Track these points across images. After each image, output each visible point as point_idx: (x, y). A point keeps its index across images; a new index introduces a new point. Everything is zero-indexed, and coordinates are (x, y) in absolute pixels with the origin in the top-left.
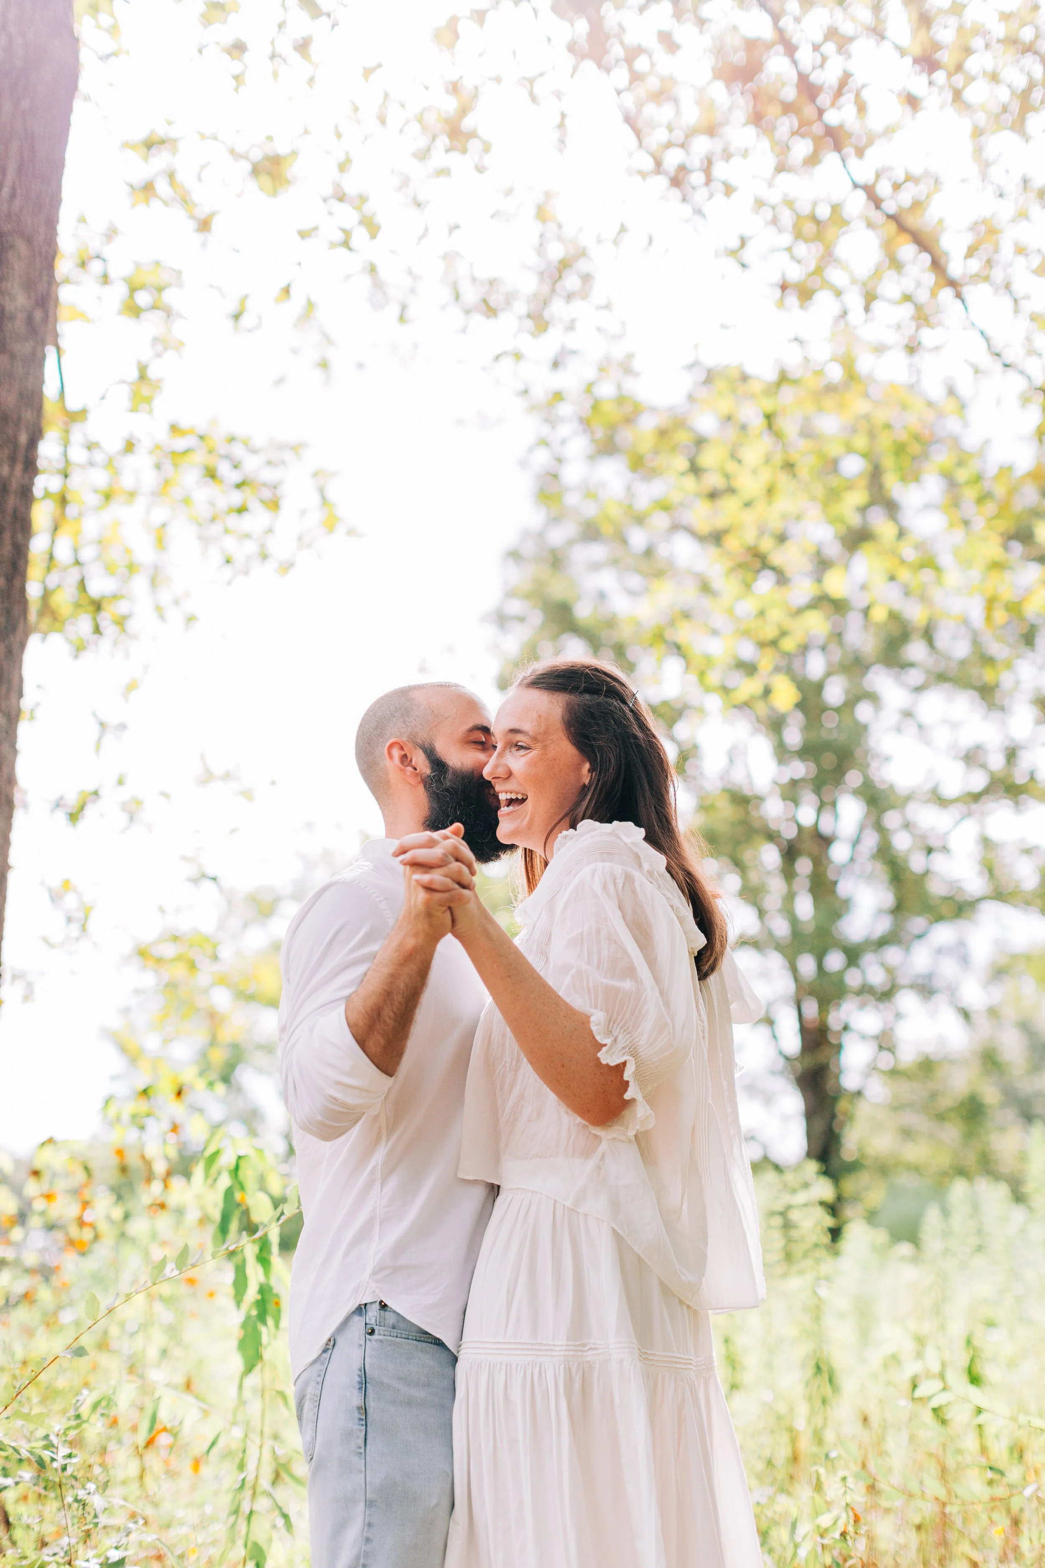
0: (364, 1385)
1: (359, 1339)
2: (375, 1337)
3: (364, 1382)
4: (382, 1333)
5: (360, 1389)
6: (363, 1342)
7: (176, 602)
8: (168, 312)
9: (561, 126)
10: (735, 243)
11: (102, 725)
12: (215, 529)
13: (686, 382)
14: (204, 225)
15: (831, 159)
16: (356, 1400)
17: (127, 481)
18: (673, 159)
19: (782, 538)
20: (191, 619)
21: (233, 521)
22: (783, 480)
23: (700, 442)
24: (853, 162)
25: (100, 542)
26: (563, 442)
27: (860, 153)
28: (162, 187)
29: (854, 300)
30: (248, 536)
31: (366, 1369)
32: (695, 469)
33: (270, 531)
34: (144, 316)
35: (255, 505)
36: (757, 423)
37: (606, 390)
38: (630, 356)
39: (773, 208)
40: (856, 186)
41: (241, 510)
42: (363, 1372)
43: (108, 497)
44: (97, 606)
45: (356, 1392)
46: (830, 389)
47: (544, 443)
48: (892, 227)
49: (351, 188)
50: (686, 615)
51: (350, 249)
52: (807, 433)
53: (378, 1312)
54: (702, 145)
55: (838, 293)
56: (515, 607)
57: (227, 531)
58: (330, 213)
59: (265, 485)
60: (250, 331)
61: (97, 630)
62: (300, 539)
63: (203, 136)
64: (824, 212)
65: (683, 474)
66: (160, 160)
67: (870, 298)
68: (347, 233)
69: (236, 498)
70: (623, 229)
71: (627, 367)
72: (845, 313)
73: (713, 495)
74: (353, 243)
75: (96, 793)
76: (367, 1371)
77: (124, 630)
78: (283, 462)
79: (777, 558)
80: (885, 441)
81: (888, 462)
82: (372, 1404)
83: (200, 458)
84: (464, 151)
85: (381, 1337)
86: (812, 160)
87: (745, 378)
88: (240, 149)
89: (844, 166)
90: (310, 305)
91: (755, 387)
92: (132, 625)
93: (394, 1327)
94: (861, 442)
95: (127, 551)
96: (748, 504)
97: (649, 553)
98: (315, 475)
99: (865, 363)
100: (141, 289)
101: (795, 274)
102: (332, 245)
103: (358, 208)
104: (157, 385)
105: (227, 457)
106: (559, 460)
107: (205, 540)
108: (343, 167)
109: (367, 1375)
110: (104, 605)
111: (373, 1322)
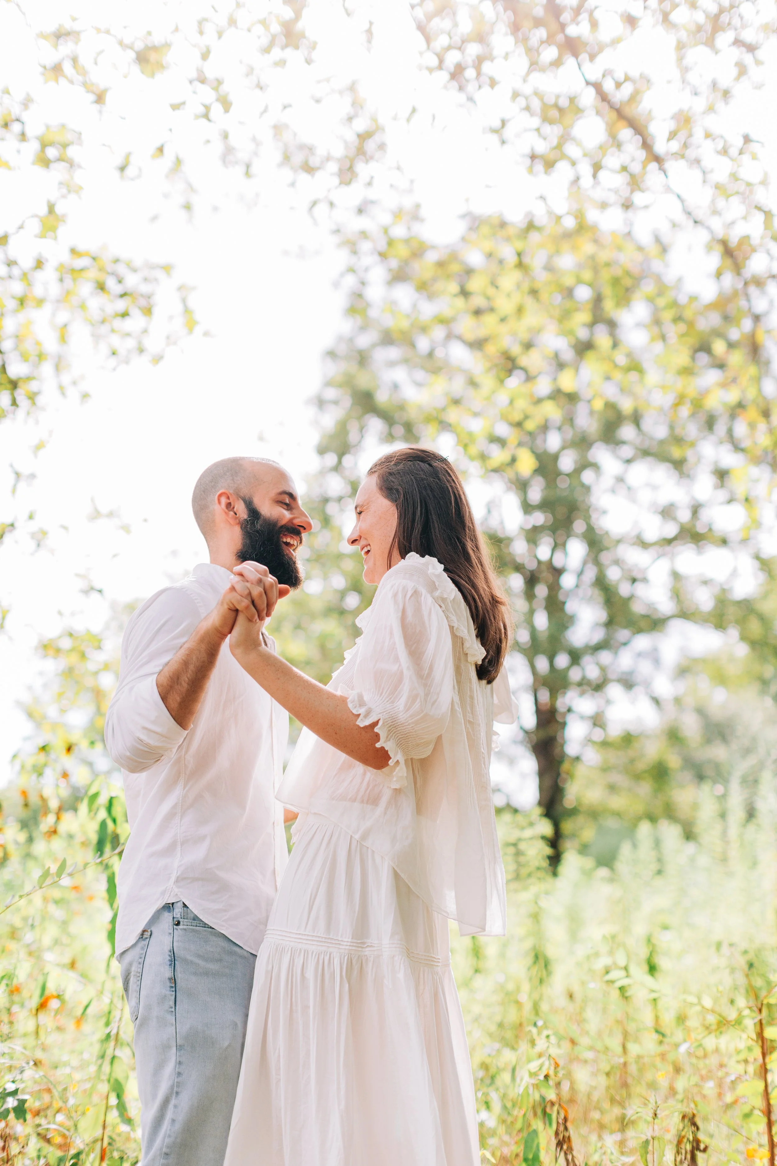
0: (173, 962)
1: (169, 929)
2: (181, 927)
3: (173, 960)
4: (185, 923)
5: (170, 965)
6: (171, 931)
7: (74, 383)
8: (71, 164)
9: (369, 32)
10: (497, 124)
11: (18, 475)
12: (104, 329)
13: (460, 228)
14: (100, 99)
15: (570, 62)
16: (169, 974)
17: (38, 291)
18: (452, 58)
19: (528, 346)
20: (85, 396)
21: (118, 323)
22: (529, 302)
23: (469, 272)
24: (587, 66)
25: (18, 338)
26: (367, 270)
27: (592, 57)
28: (68, 68)
29: (585, 169)
30: (128, 335)
31: (175, 950)
32: (464, 293)
33: (145, 331)
34: (53, 166)
35: (135, 312)
36: (511, 259)
37: (399, 231)
38: (418, 206)
39: (527, 98)
40: (588, 83)
41: (125, 315)
42: (172, 953)
43: (22, 302)
44: (14, 385)
45: (168, 967)
46: (567, 235)
47: (351, 270)
48: (614, 115)
49: (210, 74)
50: (456, 402)
51: (209, 120)
52: (549, 268)
53: (182, 909)
54: (473, 49)
55: (573, 163)
56: (331, 394)
57: (113, 331)
58: (195, 92)
59: (142, 296)
60: (132, 179)
61: (14, 403)
62: (168, 338)
63: (98, 30)
64: (564, 102)
65: (455, 296)
66: (66, 48)
67: (597, 167)
68: (207, 108)
69: (121, 305)
70: (414, 110)
71: (415, 215)
72: (577, 179)
73: (478, 312)
74: (212, 115)
75: (12, 525)
76: (175, 952)
77: (34, 404)
78: (156, 280)
79: (524, 361)
80: (606, 275)
81: (607, 291)
82: (179, 976)
83: (93, 274)
84: (297, 48)
85: (185, 927)
86: (557, 63)
87: (503, 225)
88: (127, 41)
89: (580, 69)
90: (178, 162)
91: (511, 231)
92: (41, 400)
93: (194, 920)
94: (587, 275)
95: (38, 343)
96: (503, 320)
97: (431, 355)
98: (180, 288)
99: (593, 215)
100: (51, 146)
101: (541, 147)
102: (197, 117)
103: (216, 89)
104: (62, 219)
105: (113, 274)
106: (363, 283)
107: (97, 337)
108: (205, 56)
109: (175, 955)
110: (20, 384)
111: (179, 916)
